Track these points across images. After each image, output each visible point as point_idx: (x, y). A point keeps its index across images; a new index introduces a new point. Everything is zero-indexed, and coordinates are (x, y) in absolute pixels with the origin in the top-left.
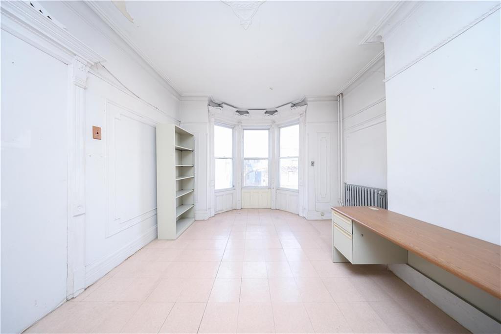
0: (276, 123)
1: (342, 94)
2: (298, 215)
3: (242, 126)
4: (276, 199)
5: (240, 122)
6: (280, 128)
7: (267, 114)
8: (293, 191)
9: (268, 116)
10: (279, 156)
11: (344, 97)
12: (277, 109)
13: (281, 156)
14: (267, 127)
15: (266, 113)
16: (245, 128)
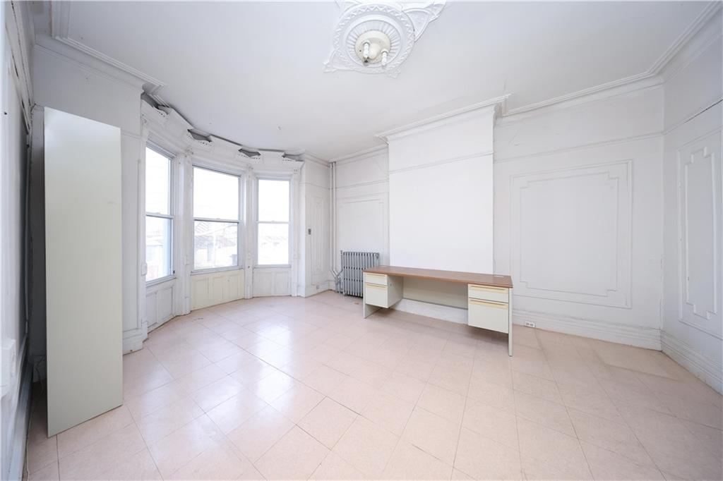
0: (254, 170)
1: (335, 162)
2: (291, 296)
3: (192, 159)
4: (253, 282)
5: (188, 151)
6: (258, 179)
7: (242, 153)
8: (282, 267)
9: (242, 157)
10: (257, 220)
11: (338, 167)
12: (260, 152)
13: (260, 219)
14: (239, 174)
15: (241, 150)
16: (196, 163)
